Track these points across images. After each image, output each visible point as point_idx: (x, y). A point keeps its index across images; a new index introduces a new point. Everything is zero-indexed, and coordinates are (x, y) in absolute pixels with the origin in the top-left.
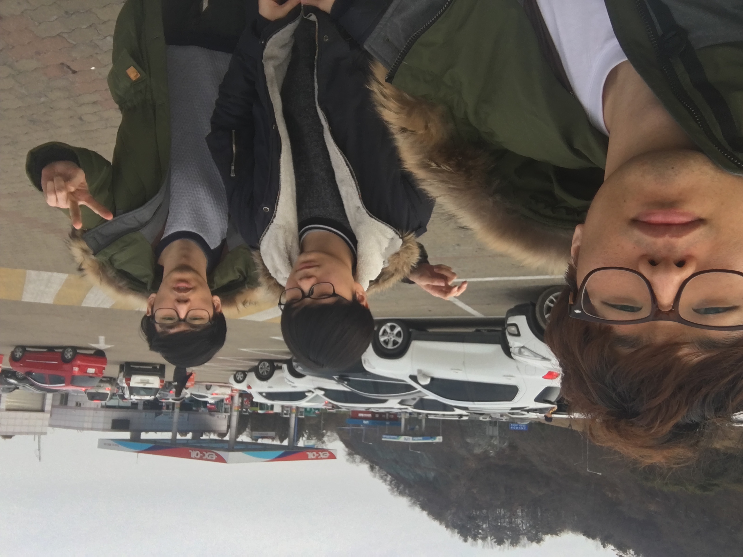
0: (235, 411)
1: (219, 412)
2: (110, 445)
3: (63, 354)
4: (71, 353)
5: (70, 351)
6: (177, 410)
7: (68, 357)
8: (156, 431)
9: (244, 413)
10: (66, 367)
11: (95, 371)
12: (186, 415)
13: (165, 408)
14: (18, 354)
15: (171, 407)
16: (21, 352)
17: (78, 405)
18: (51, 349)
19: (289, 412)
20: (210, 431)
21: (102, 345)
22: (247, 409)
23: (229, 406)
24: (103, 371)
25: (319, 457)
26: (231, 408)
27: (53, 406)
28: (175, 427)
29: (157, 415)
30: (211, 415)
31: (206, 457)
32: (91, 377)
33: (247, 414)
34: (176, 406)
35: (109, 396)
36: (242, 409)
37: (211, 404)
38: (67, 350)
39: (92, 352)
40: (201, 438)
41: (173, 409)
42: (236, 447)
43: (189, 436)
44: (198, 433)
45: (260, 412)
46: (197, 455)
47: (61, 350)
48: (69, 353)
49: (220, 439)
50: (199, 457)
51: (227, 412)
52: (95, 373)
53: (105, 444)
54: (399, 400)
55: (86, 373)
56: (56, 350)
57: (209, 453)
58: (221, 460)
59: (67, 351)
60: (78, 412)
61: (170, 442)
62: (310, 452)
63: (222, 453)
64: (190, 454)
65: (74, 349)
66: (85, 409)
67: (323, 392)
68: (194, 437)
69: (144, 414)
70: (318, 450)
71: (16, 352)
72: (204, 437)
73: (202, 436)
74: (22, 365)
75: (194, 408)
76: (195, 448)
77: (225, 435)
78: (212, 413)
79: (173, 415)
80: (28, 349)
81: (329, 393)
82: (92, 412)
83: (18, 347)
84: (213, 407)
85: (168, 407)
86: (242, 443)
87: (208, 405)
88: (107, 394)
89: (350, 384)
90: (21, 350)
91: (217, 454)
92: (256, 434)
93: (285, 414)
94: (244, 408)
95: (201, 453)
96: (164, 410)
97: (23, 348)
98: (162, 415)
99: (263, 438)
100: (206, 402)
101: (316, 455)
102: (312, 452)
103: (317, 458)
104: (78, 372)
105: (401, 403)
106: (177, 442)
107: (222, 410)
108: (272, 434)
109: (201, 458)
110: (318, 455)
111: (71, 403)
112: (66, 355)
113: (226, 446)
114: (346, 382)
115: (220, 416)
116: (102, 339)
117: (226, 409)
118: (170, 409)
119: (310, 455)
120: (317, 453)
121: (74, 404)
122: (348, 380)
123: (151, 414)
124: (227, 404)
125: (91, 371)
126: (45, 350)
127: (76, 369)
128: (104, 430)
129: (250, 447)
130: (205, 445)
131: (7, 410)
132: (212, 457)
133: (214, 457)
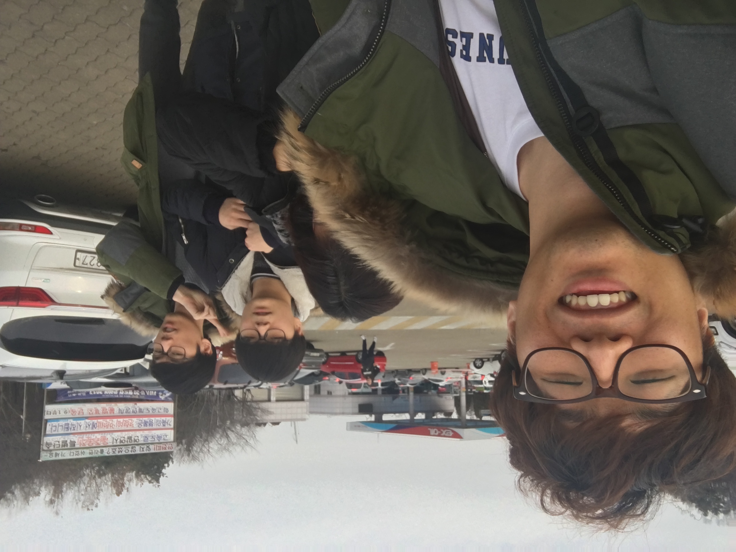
0: (463, 392)
1: (449, 393)
2: (359, 426)
6: (411, 394)
8: (395, 413)
9: (470, 394)
12: (418, 397)
13: (401, 392)
15: (406, 391)
18: (343, 353)
20: (440, 411)
22: (471, 390)
23: (458, 388)
26: (459, 390)
27: (311, 396)
28: (412, 409)
29: (394, 399)
30: (439, 396)
31: (443, 434)
33: (472, 394)
34: (411, 390)
36: (467, 390)
37: (443, 387)
41: (408, 392)
42: (467, 425)
44: (430, 412)
46: (436, 432)
49: (447, 417)
51: (456, 393)
53: (355, 426)
57: (446, 431)
58: (456, 436)
60: (330, 399)
61: (408, 422)
63: (458, 431)
64: (429, 431)
66: (335, 396)
68: (427, 417)
69: (383, 398)
72: (435, 417)
73: (433, 416)
74: (327, 366)
75: (425, 391)
76: (433, 426)
77: (451, 414)
79: (409, 398)
82: (341, 399)
84: (444, 389)
85: (403, 391)
86: (471, 421)
87: (440, 388)
91: (453, 431)
92: (483, 411)
94: (469, 389)
95: (439, 430)
96: (401, 394)
98: (400, 398)
100: (438, 385)
106: (415, 421)
107: (452, 391)
109: (439, 435)
111: (324, 392)
113: (459, 424)
115: (447, 397)
117: (455, 390)
118: (406, 393)
121: (326, 393)
123: (388, 398)
124: (456, 387)
128: (354, 414)
129: (480, 424)
130: (439, 423)
131: (278, 401)
132: (449, 434)
133: (451, 434)
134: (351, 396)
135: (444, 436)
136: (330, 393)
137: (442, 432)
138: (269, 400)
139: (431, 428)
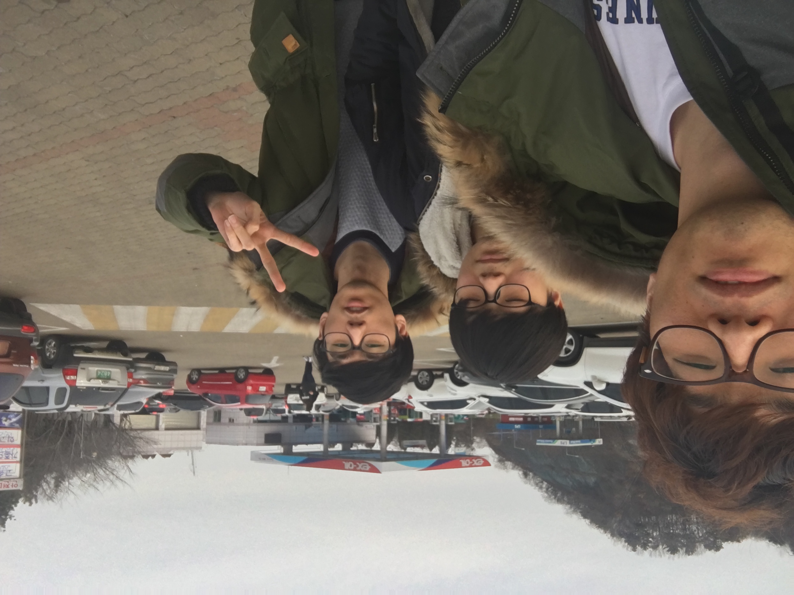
0: (384, 420)
1: (368, 421)
2: (264, 459)
3: (236, 375)
4: (244, 373)
5: (243, 371)
6: (326, 422)
7: (241, 377)
8: (307, 443)
9: (392, 422)
10: (240, 386)
11: (266, 390)
12: (334, 426)
13: (314, 420)
14: (195, 377)
15: (320, 419)
16: (197, 375)
18: (222, 370)
19: (439, 419)
20: (360, 441)
21: (273, 364)
22: (395, 418)
23: (378, 416)
24: (273, 388)
25: (473, 465)
26: (380, 418)
27: (208, 424)
28: (326, 439)
29: (307, 427)
30: (359, 425)
31: (360, 467)
32: (263, 395)
33: (396, 422)
34: (325, 418)
35: (265, 412)
36: (390, 418)
37: (361, 414)
38: (239, 370)
39: (261, 371)
40: (352, 449)
41: (323, 421)
42: (388, 457)
43: (339, 447)
44: (347, 444)
45: (409, 420)
46: (351, 466)
47: (234, 371)
48: (242, 373)
49: (369, 449)
50: (352, 468)
51: (377, 422)
52: (266, 391)
54: (565, 405)
55: (258, 391)
56: (228, 371)
57: (362, 464)
58: (374, 470)
59: (240, 372)
60: (232, 427)
61: (321, 454)
62: (463, 459)
63: (375, 464)
64: (344, 465)
65: (246, 369)
66: (238, 424)
67: (487, 400)
68: (344, 449)
69: (294, 427)
70: (471, 457)
71: (192, 375)
72: (354, 448)
73: (352, 447)
74: (199, 387)
75: (343, 419)
76: (348, 459)
77: (372, 445)
78: (361, 423)
79: (323, 427)
80: (203, 372)
81: (493, 400)
82: (246, 427)
83: (193, 370)
84: (362, 417)
85: (317, 420)
86: (392, 452)
87: (358, 415)
88: (263, 409)
89: (518, 390)
90: (196, 372)
91: (370, 465)
92: (406, 442)
93: (435, 421)
94: (392, 417)
95: (355, 464)
96: (314, 422)
97: (199, 371)
98: (313, 427)
99: (414, 446)
100: (355, 413)
101: (470, 463)
102: (466, 459)
103: (471, 466)
104: (251, 390)
105: (568, 407)
106: (330, 453)
107: (371, 419)
108: (423, 442)
109: (355, 469)
110: (472, 462)
111: (225, 419)
112: (239, 375)
113: (378, 456)
114: (514, 390)
115: (368, 426)
116: (276, 358)
117: (375, 419)
118: (320, 421)
119: (464, 463)
120: (471, 461)
121: (227, 421)
123: (301, 427)
124: (376, 414)
125: (263, 389)
126: (217, 372)
127: (249, 388)
128: (258, 444)
129: (401, 456)
130: (356, 456)
131: (167, 429)
132: (366, 468)
133: (368, 468)
134: (256, 424)
135: (361, 470)
136: (231, 421)
137: (358, 466)
138: (157, 428)
139: (346, 461)
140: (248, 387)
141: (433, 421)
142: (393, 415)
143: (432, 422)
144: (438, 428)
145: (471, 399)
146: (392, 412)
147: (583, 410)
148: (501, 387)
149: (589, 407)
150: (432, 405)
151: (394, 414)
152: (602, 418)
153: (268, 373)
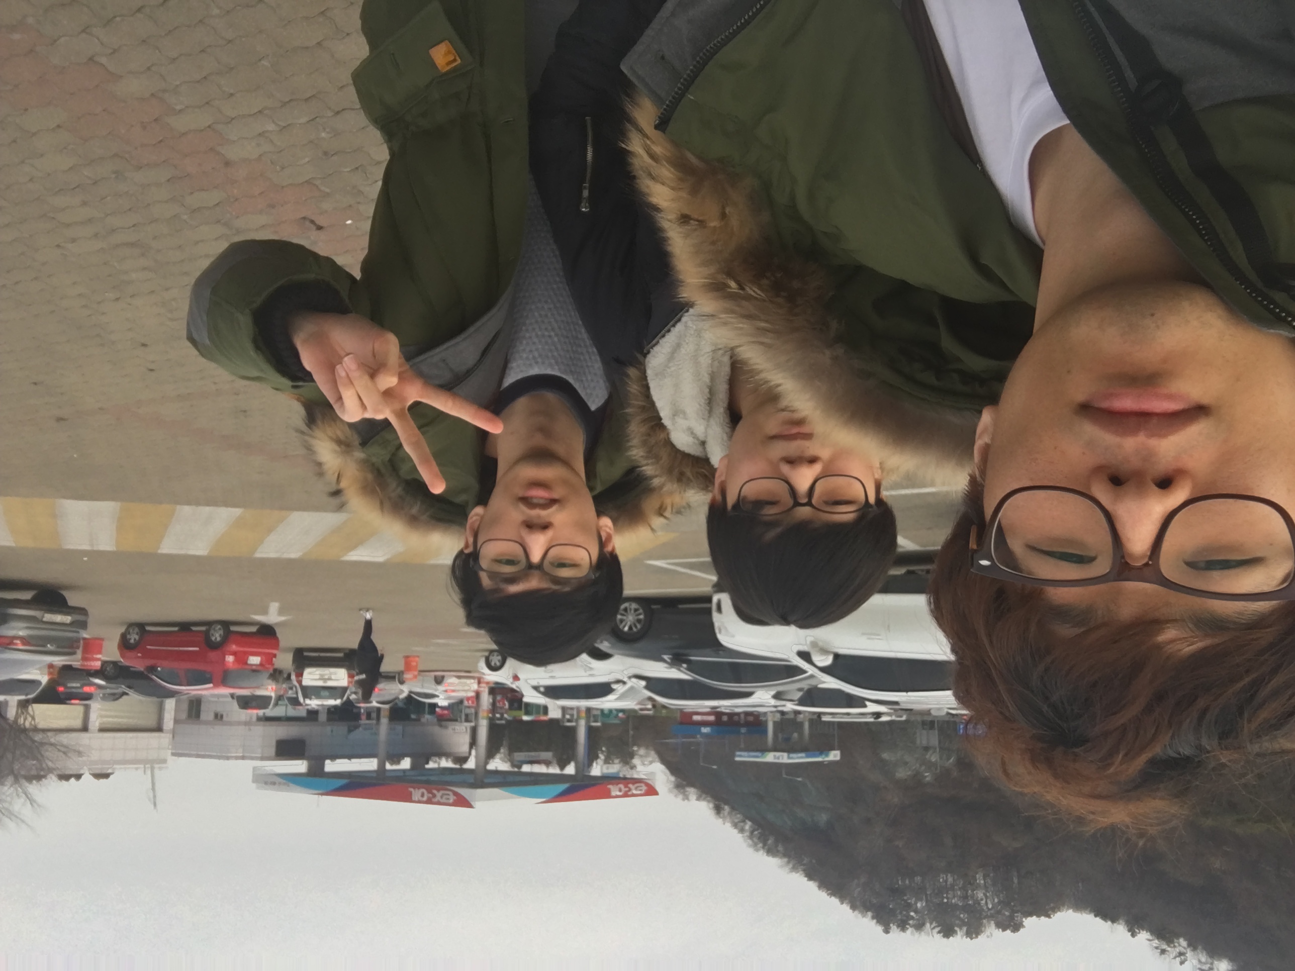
0: (483, 718)
1: (456, 720)
2: (274, 783)
3: (207, 634)
4: (221, 632)
5: (220, 629)
6: (384, 721)
7: (216, 639)
8: (350, 757)
9: (498, 722)
10: (213, 655)
11: (261, 661)
12: (399, 728)
13: (364, 717)
14: (134, 637)
15: (374, 715)
16: (137, 634)
17: (218, 717)
18: (185, 627)
19: (575, 717)
20: (441, 754)
21: (272, 616)
23: (473, 711)
24: (274, 659)
25: (630, 793)
26: (476, 714)
27: (176, 721)
28: (382, 749)
29: (350, 731)
30: (441, 726)
31: (438, 798)
32: (254, 671)
33: (503, 722)
34: (382, 713)
35: (273, 701)
36: (494, 715)
37: (443, 708)
38: (213, 627)
39: (254, 629)
40: (427, 766)
41: (378, 718)
42: (486, 781)
43: (406, 764)
44: (421, 758)
45: (526, 718)
46: (423, 795)
47: (203, 628)
48: (218, 633)
49: (458, 766)
50: (425, 799)
51: (471, 721)
52: (261, 664)
54: (773, 693)
55: (246, 663)
56: (194, 628)
57: (442, 792)
58: (463, 802)
59: (214, 629)
60: (218, 729)
61: (374, 775)
62: (613, 784)
63: (464, 792)
65: (226, 624)
66: (230, 724)
67: (643, 683)
68: (414, 766)
69: (329, 729)
70: (626, 781)
71: (129, 633)
72: (431, 765)
73: (427, 763)
74: (139, 655)
75: (413, 716)
76: (418, 784)
77: (465, 760)
78: (444, 723)
79: (378, 729)
80: (148, 628)
81: (654, 684)
82: (241, 730)
83: (131, 625)
84: (446, 712)
85: (368, 716)
86: (496, 772)
87: (437, 709)
88: (270, 698)
89: (692, 667)
90: (137, 630)
91: (455, 794)
92: (519, 756)
93: (569, 721)
94: (498, 713)
95: (429, 792)
96: (364, 721)
97: (141, 626)
98: (361, 729)
99: (531, 762)
100: (435, 705)
101: (624, 789)
102: (617, 784)
103: (626, 795)
104: (233, 662)
105: (777, 696)
106: (388, 774)
107: (461, 716)
108: (547, 755)
109: (429, 802)
110: (627, 789)
111: (207, 714)
112: (213, 635)
113: (471, 779)
114: (685, 665)
115: (457, 727)
116: (274, 607)
117: (467, 715)
118: (373, 719)
119: (615, 791)
120: (626, 787)
121: (211, 717)
122: (689, 662)
123: (341, 729)
124: (469, 707)
125: (255, 660)
126: (176, 629)
127: (230, 659)
128: (263, 758)
129: (510, 779)
130: (433, 778)
131: (102, 730)
132: (448, 799)
133: (452, 798)
134: (262, 723)
138: (85, 729)
139: (414, 788)
140: (227, 656)
141: (565, 720)
142: (499, 710)
143: (563, 722)
144: (572, 731)
145: (618, 682)
146: (498, 705)
147: (801, 702)
148: (664, 661)
149: (813, 696)
150: (553, 692)
151: (501, 708)
152: (834, 716)
153: (267, 632)
